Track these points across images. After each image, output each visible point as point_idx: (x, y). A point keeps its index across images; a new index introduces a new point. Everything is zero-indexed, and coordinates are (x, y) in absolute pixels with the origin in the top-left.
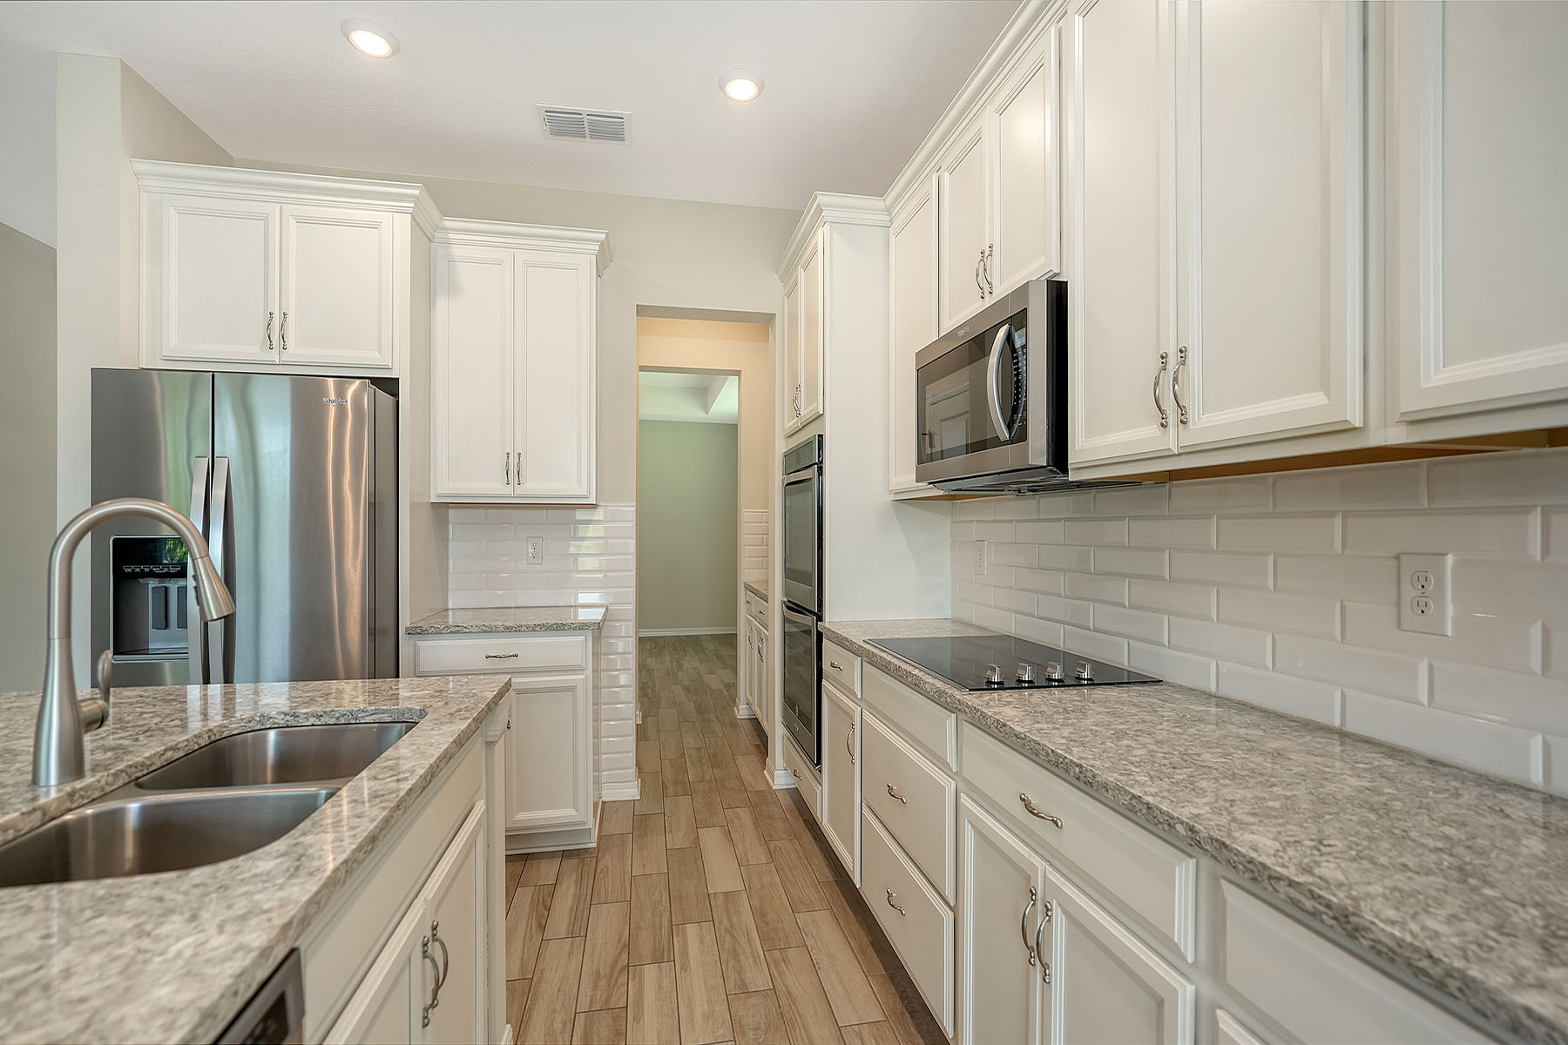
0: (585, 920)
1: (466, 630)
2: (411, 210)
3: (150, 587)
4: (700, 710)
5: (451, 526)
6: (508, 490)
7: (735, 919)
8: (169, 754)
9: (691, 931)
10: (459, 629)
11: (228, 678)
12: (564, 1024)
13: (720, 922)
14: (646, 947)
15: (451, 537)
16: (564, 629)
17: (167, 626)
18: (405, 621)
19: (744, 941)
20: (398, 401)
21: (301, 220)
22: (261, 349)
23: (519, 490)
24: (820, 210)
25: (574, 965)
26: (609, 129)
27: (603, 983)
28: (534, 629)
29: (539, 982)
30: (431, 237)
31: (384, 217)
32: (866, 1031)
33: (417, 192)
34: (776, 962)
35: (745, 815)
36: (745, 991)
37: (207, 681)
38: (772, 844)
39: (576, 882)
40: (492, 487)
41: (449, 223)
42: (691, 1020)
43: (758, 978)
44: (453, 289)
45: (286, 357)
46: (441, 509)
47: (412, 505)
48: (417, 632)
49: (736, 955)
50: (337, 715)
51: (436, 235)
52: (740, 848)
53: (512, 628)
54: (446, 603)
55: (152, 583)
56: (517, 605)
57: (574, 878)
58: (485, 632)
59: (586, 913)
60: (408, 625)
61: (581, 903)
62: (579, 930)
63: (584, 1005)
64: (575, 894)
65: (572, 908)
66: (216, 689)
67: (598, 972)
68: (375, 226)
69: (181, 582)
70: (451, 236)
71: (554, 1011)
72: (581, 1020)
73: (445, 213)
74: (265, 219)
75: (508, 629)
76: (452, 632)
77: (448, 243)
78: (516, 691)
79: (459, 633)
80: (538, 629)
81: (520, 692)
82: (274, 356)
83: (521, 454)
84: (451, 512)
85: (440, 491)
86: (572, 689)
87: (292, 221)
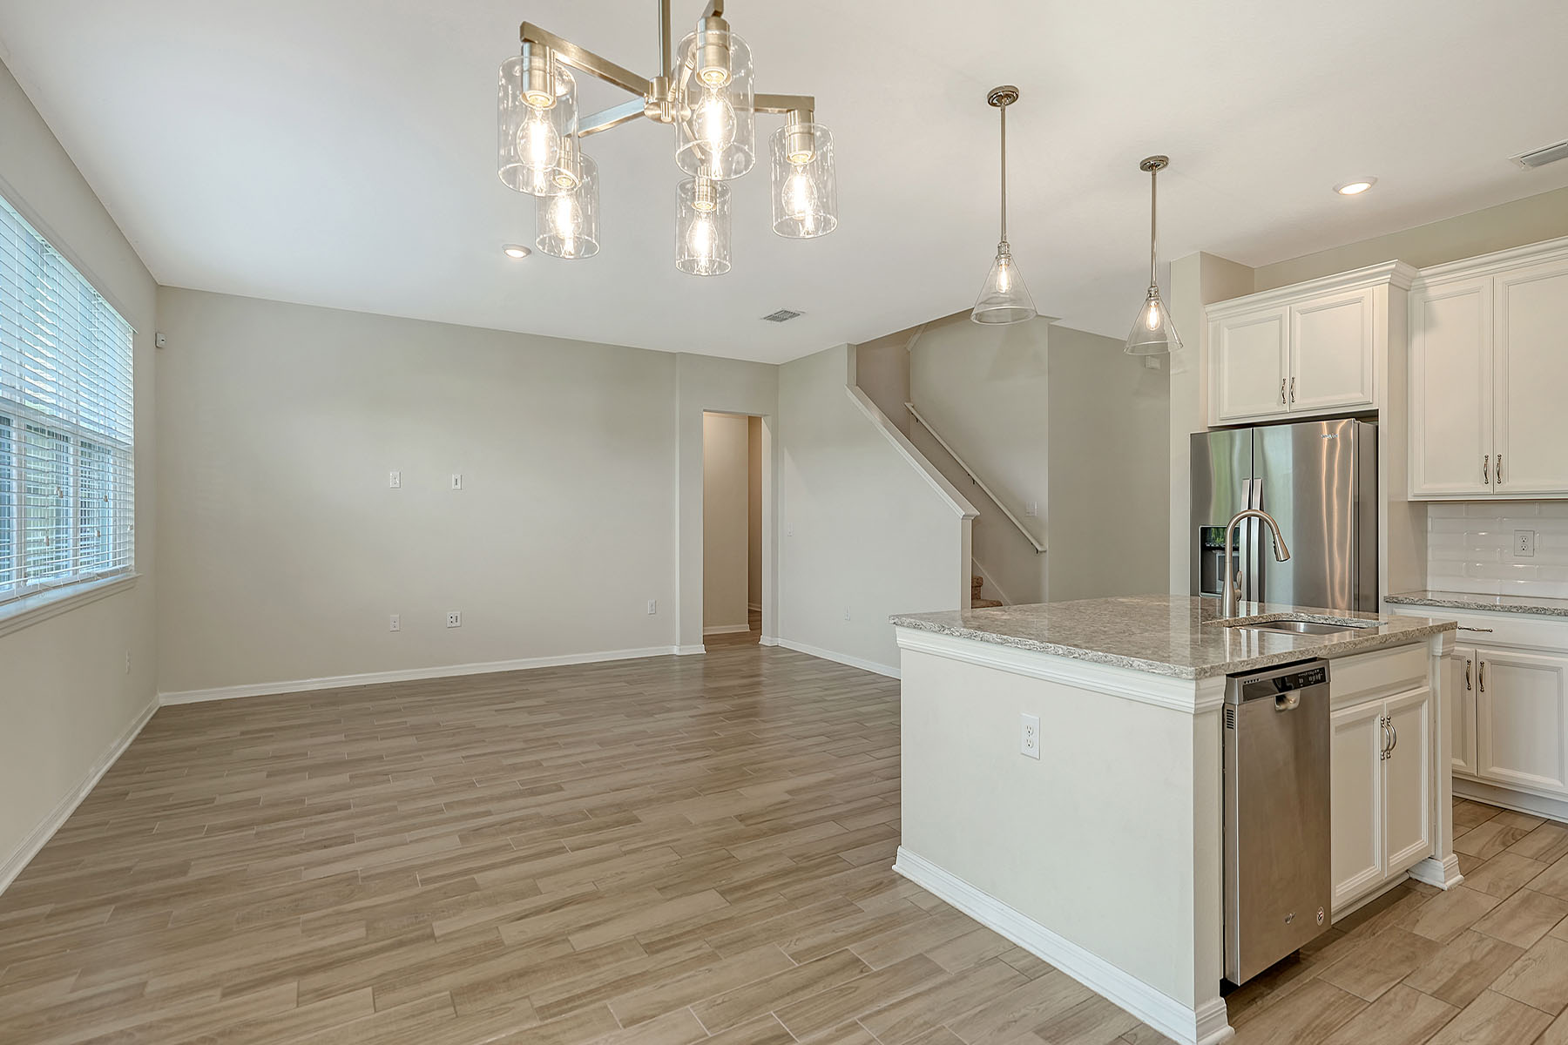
0: (1556, 858)
1: (1438, 604)
2: (1388, 280)
3: (1217, 555)
5: (1429, 520)
6: (1488, 489)
10: (1431, 602)
12: (1508, 887)
15: (1429, 528)
16: (1545, 614)
18: (1384, 592)
20: (1377, 427)
21: (1303, 312)
22: (1278, 405)
23: (1498, 488)
25: (1532, 870)
28: (1509, 610)
30: (1407, 289)
31: (1365, 292)
33: (1393, 266)
39: (1555, 838)
40: (1471, 485)
41: (1424, 272)
44: (1429, 323)
45: (1294, 407)
46: (1419, 508)
47: (1390, 504)
48: (1393, 600)
51: (1413, 284)
53: (1485, 606)
54: (1425, 585)
56: (1503, 593)
57: (1554, 836)
58: (1458, 607)
60: (1386, 596)
61: (1556, 849)
62: (1545, 859)
64: (1551, 843)
65: (1543, 848)
68: (1359, 300)
70: (1427, 281)
71: (1503, 879)
72: (1525, 892)
73: (1420, 267)
74: (1280, 318)
75: (1482, 607)
76: (1425, 605)
77: (1425, 288)
78: (1489, 661)
79: (1431, 605)
80: (1515, 610)
81: (1493, 663)
82: (1286, 408)
83: (1500, 456)
84: (1430, 508)
85: (1417, 492)
86: (1556, 669)
87: (1298, 314)
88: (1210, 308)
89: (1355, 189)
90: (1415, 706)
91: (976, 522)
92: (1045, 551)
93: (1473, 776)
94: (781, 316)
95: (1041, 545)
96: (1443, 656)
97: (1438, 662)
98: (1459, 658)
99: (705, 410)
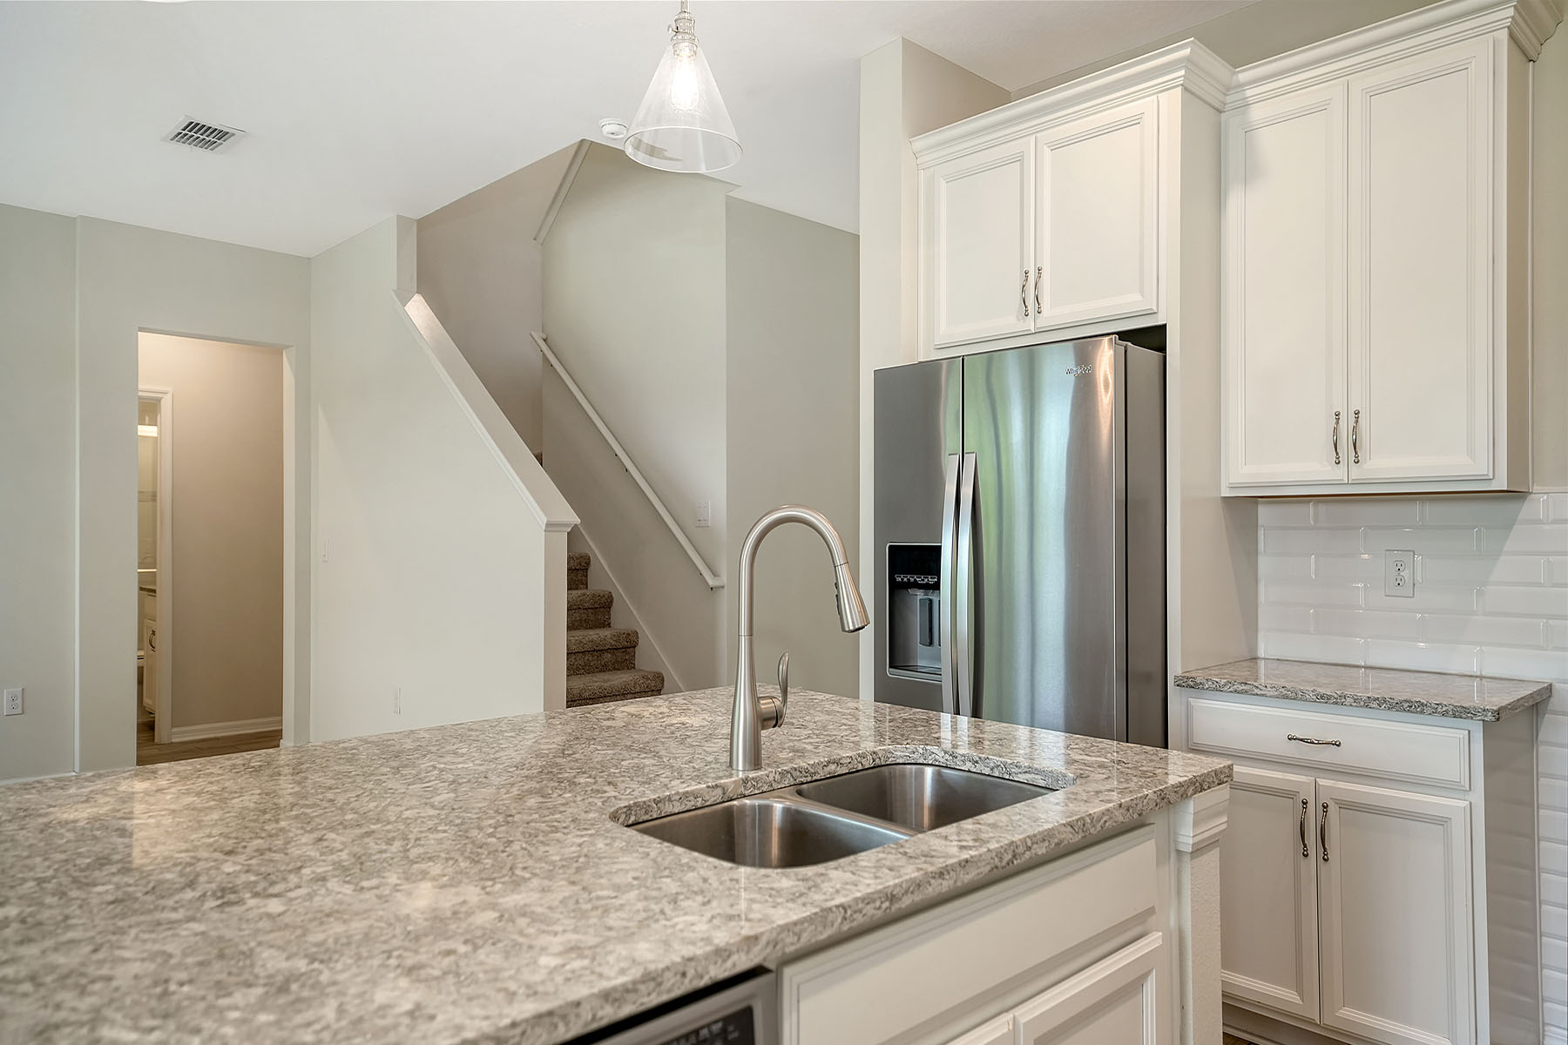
1: (1256, 691)
2: (1181, 81)
3: (919, 598)
5: (1261, 532)
6: (1339, 473)
8: (833, 767)
10: (1246, 687)
16: (1423, 713)
17: (931, 643)
18: (1175, 668)
20: (1165, 358)
21: (1056, 147)
22: (1019, 320)
23: (1356, 473)
28: (1367, 703)
30: (1217, 105)
31: (1146, 105)
33: (1187, 51)
40: (1312, 468)
41: (1244, 76)
44: (1251, 172)
45: (1043, 322)
46: (1243, 507)
47: (1185, 504)
48: (1190, 684)
50: (992, 765)
51: (1228, 99)
53: (1329, 698)
54: (1253, 646)
55: (920, 594)
56: (1369, 663)
58: (1286, 697)
60: (1179, 673)
68: (1135, 121)
70: (1249, 93)
73: (1236, 63)
74: (1021, 159)
75: (1324, 699)
76: (1238, 692)
77: (1245, 105)
78: (1337, 801)
79: (1252, 692)
80: (1375, 705)
81: (1345, 806)
82: (1030, 324)
83: (1357, 413)
84: (1263, 511)
85: (1234, 479)
86: (1442, 822)
87: (1047, 150)
88: (920, 143)
90: (1127, 990)
91: (573, 536)
92: (723, 587)
93: (1311, 1022)
94: (200, 134)
95: (715, 574)
97: (1187, 859)
98: (1289, 795)
99: (141, 329)
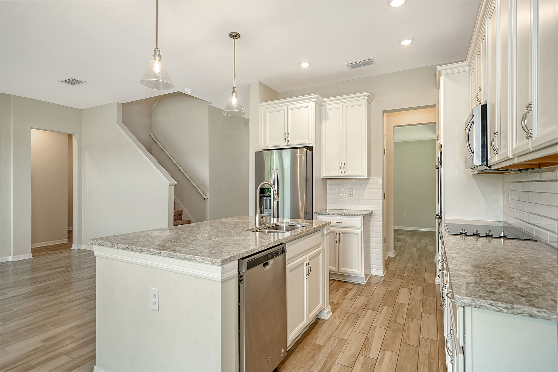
0: (356, 298)
2: (315, 101)
4: (420, 257)
5: (327, 185)
6: (341, 175)
7: (401, 309)
9: (386, 308)
11: (278, 217)
12: (344, 313)
13: (396, 308)
14: (371, 306)
15: (327, 188)
17: (267, 208)
18: (314, 211)
19: (401, 314)
20: (312, 152)
21: (291, 109)
22: (284, 142)
23: (344, 174)
24: (439, 72)
25: (350, 304)
26: (368, 63)
27: (356, 309)
28: (346, 215)
29: (341, 305)
31: (309, 104)
32: (428, 341)
33: (316, 96)
34: (408, 320)
35: (420, 288)
36: (395, 322)
37: (274, 217)
38: (425, 297)
39: (357, 290)
40: (336, 173)
41: (325, 100)
42: (377, 322)
43: (401, 321)
44: (327, 118)
45: (289, 143)
46: (325, 180)
47: (316, 180)
48: (317, 214)
49: (397, 315)
51: (322, 104)
52: (413, 295)
54: (326, 207)
55: (265, 198)
56: (346, 209)
57: (356, 289)
58: (333, 215)
59: (357, 296)
60: (315, 212)
61: (356, 294)
62: (354, 299)
63: (350, 311)
64: (355, 292)
65: (353, 295)
66: (276, 219)
67: (356, 308)
68: (307, 107)
69: (269, 198)
70: (326, 103)
71: (342, 310)
72: (348, 314)
73: (324, 98)
74: (284, 110)
75: (340, 215)
76: (325, 214)
77: (326, 105)
78: (341, 232)
79: (327, 214)
80: (347, 215)
81: (343, 233)
82: (286, 144)
83: (344, 164)
84: (328, 181)
85: (323, 175)
86: (357, 234)
87: (290, 109)
88: (263, 104)
89: (305, 65)
90: (318, 254)
91: (175, 187)
92: (208, 199)
93: (337, 272)
94: (72, 82)
95: (206, 196)
96: (327, 234)
97: (325, 236)
98: (334, 232)
99: (32, 128)
